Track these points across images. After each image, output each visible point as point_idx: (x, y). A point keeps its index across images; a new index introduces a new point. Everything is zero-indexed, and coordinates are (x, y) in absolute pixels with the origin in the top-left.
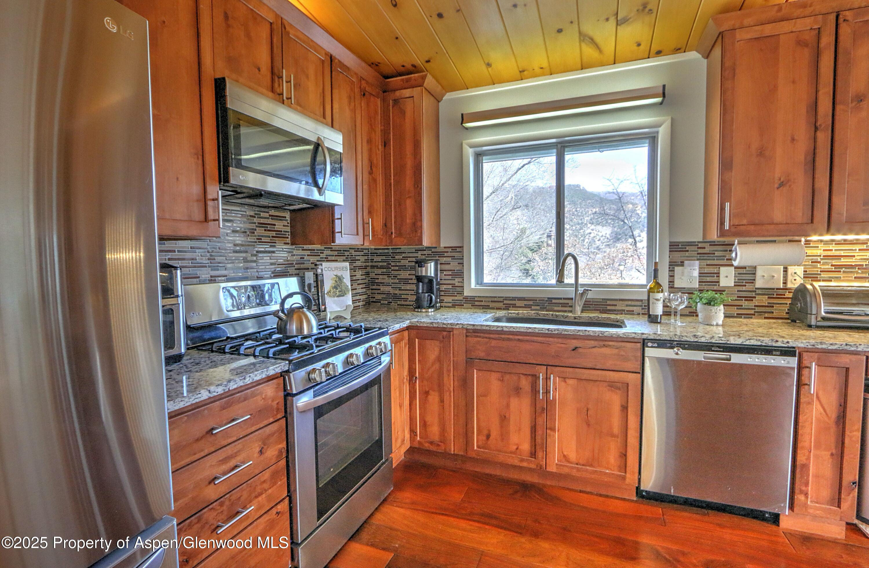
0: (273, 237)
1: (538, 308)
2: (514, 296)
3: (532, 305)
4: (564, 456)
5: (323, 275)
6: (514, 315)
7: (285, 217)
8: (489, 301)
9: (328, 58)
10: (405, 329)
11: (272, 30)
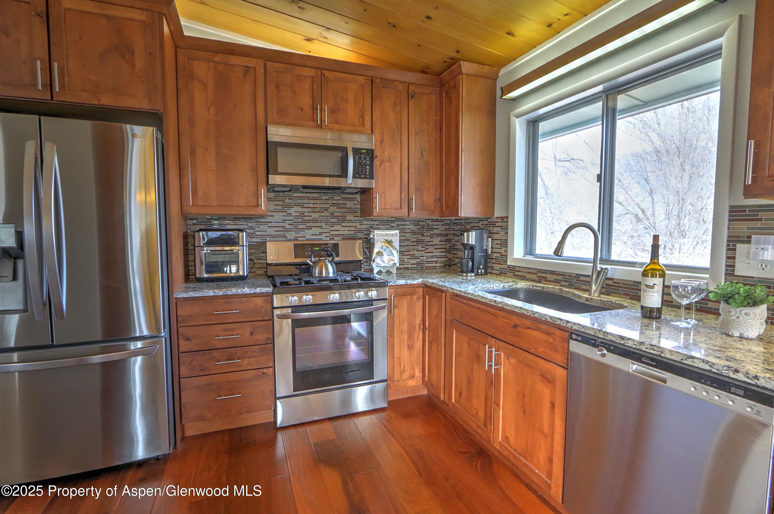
0: (343, 212)
1: (567, 284)
2: (547, 269)
3: (561, 280)
4: (506, 437)
5: (374, 239)
6: (539, 288)
7: (356, 198)
8: (525, 272)
9: (368, 81)
10: (418, 286)
11: (313, 81)
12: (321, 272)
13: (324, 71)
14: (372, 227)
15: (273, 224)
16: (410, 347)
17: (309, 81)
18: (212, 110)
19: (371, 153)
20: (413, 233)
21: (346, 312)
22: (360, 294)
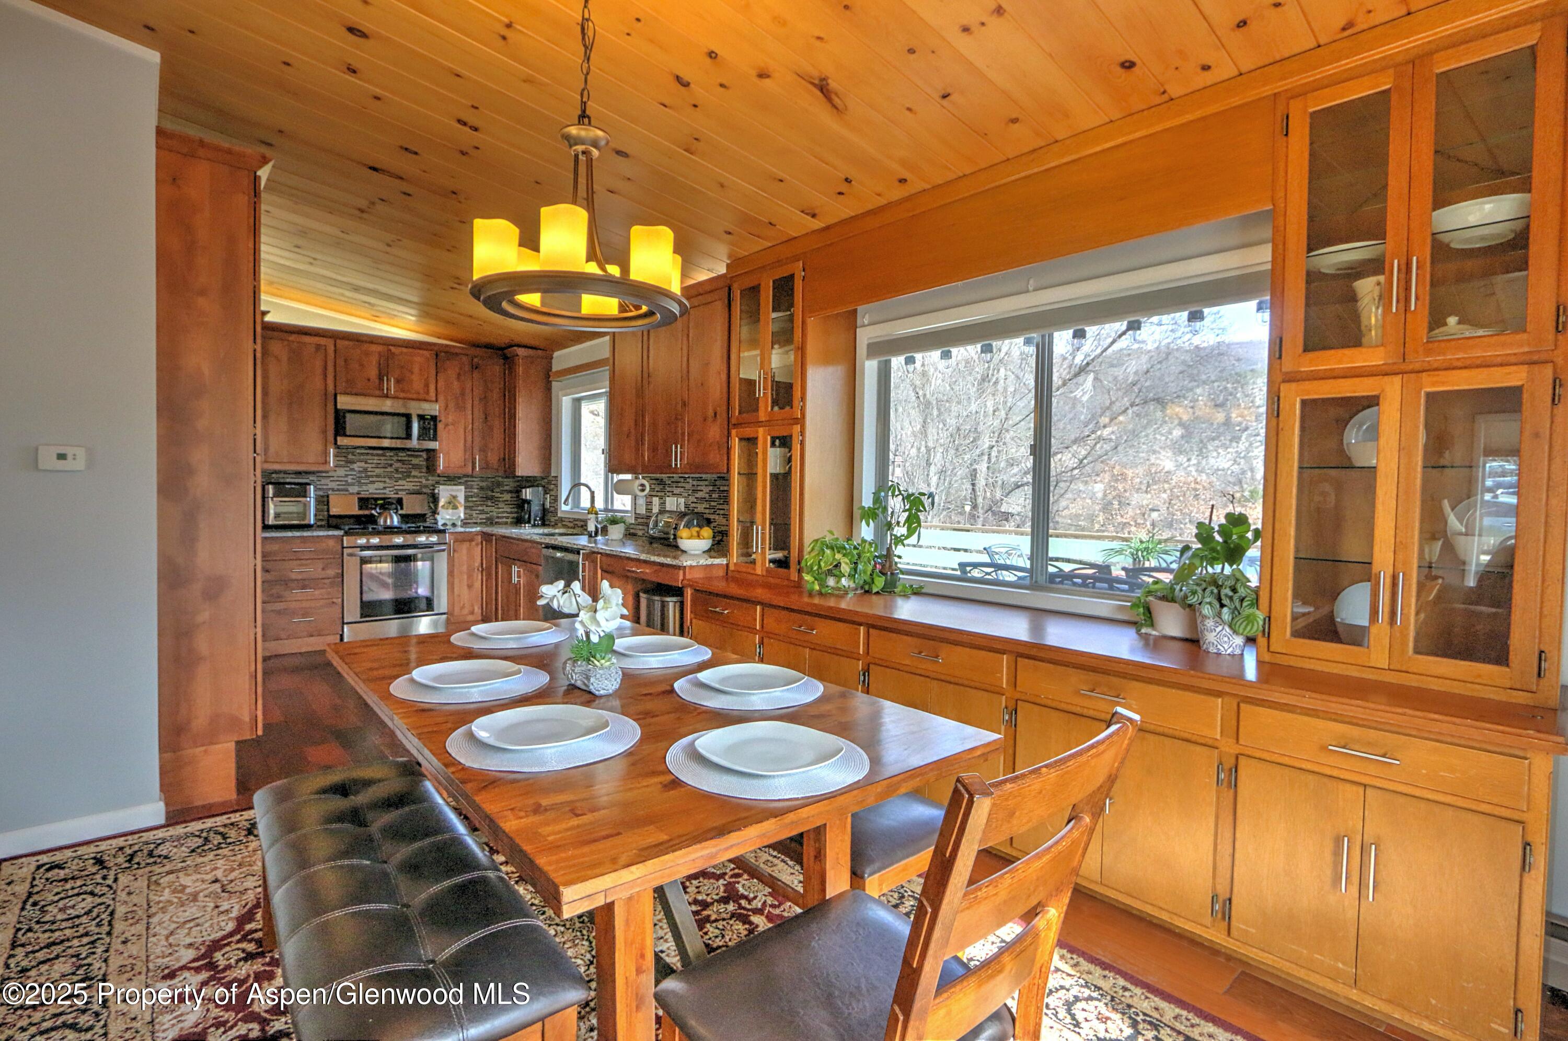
0: (409, 468)
5: (439, 494)
8: (570, 520)
9: (434, 356)
10: (477, 534)
11: (380, 356)
12: (385, 521)
13: (390, 348)
14: (438, 483)
15: (335, 479)
16: (470, 587)
17: (376, 356)
19: (434, 418)
20: (482, 488)
21: (410, 552)
22: (422, 539)
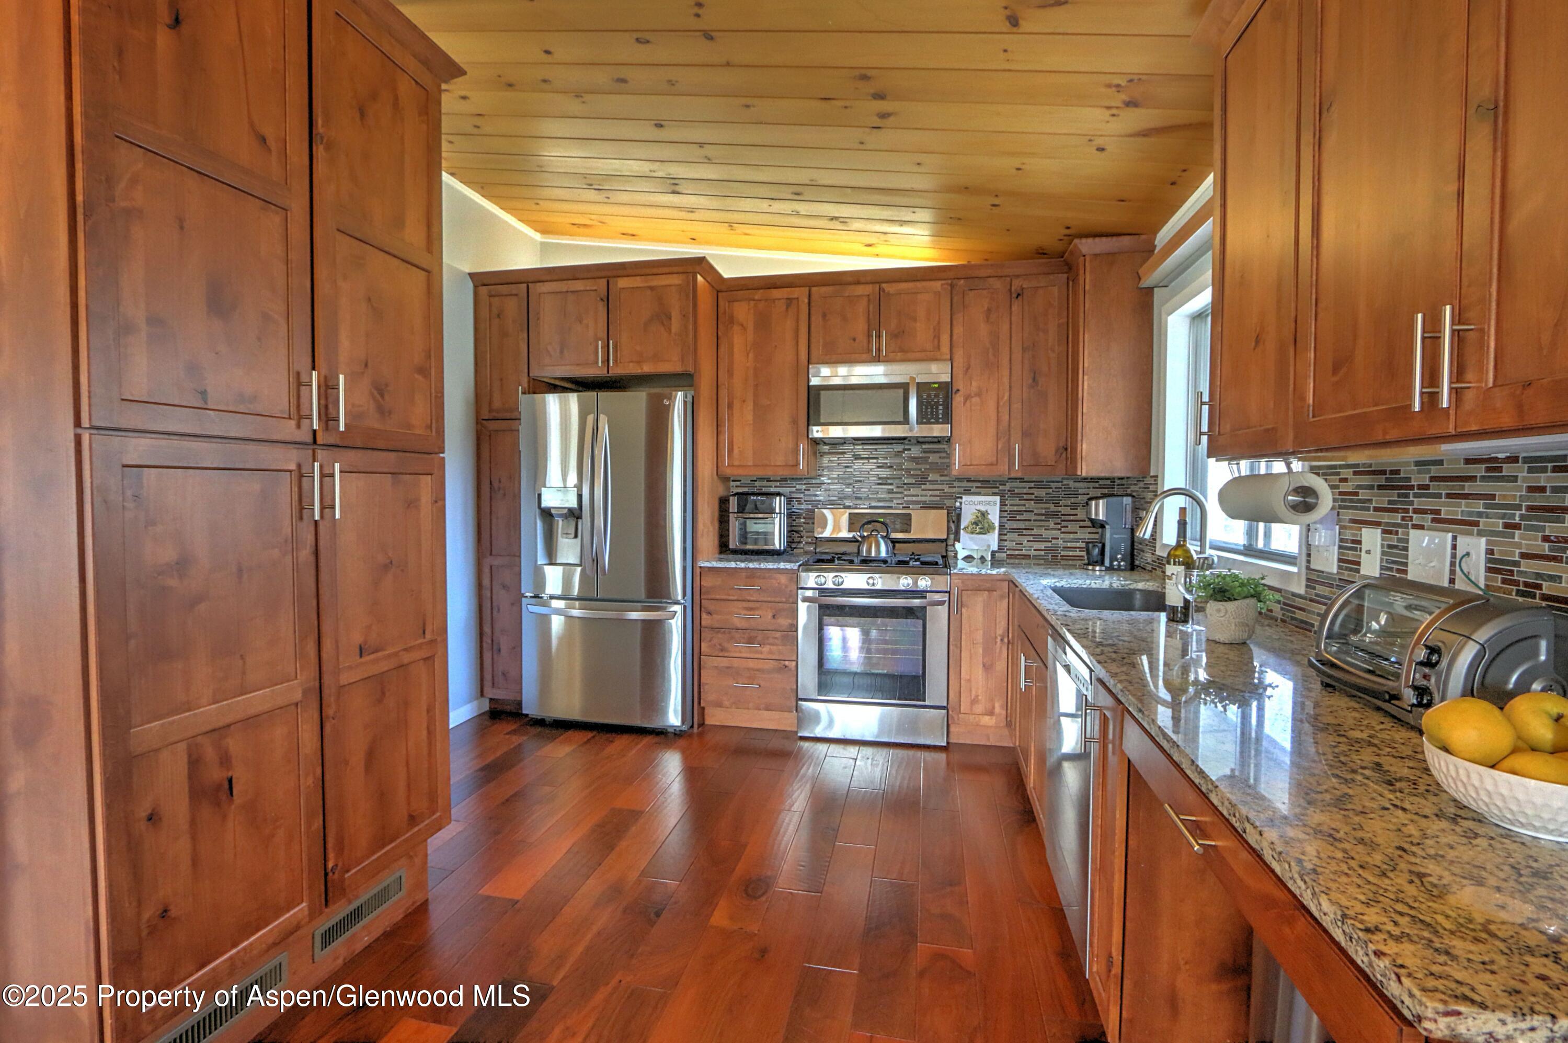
5: (961, 509)
7: (944, 449)
9: (946, 286)
11: (869, 300)
13: (884, 285)
14: (957, 490)
15: (827, 487)
16: (987, 668)
17: (864, 302)
18: (751, 355)
19: (945, 388)
20: (1038, 500)
